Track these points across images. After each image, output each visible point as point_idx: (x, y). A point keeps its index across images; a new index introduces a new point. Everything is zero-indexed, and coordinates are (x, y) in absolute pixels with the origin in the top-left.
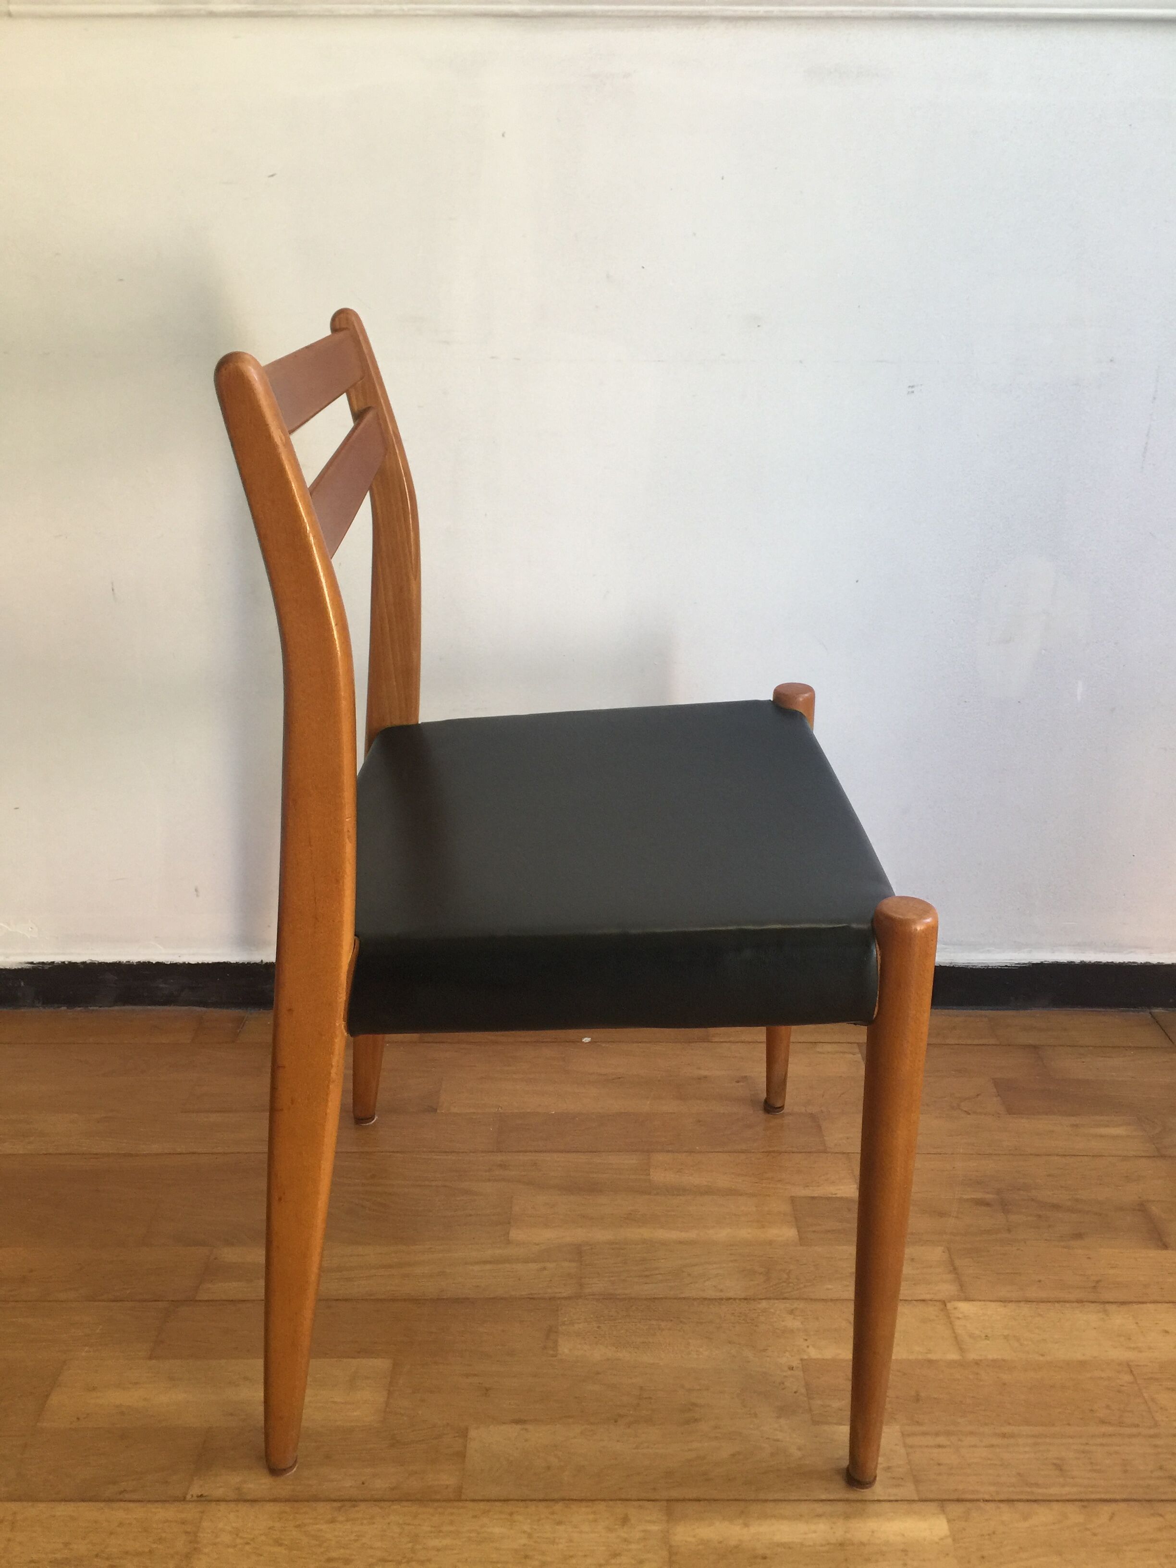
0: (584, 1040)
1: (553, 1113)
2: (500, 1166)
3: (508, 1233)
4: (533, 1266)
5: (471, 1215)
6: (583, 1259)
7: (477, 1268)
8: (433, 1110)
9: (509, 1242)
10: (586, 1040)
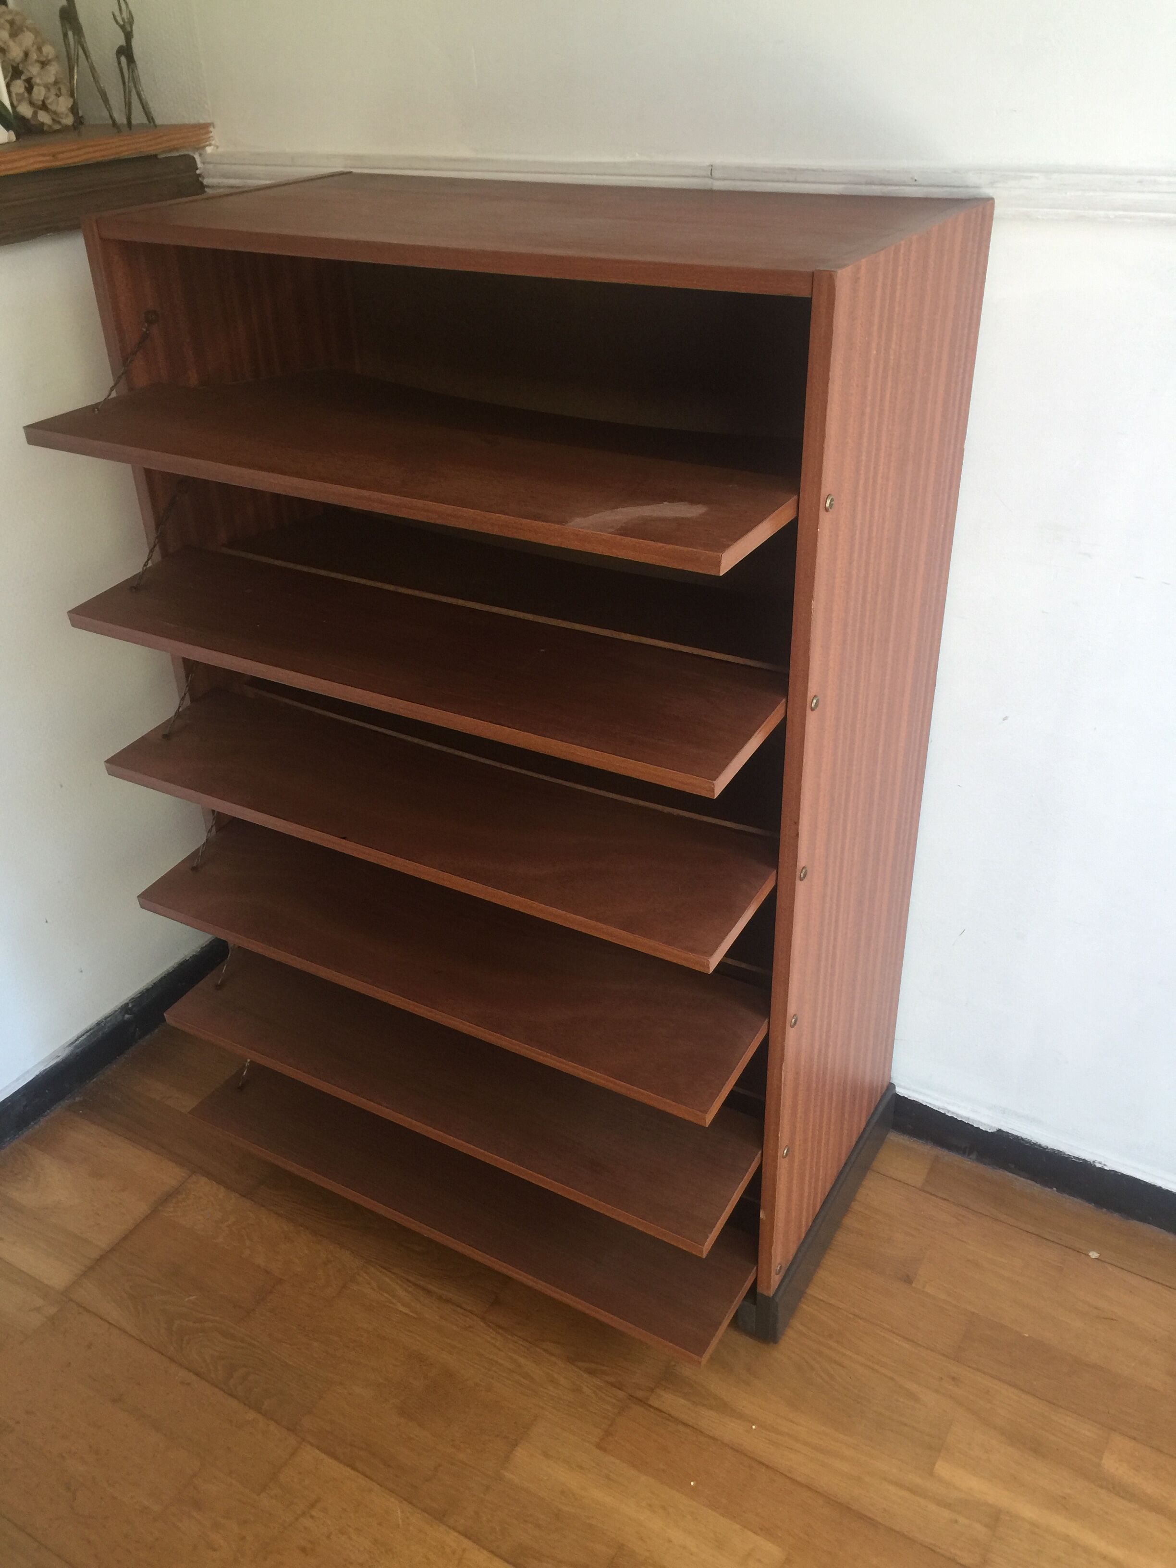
0: (1091, 1254)
1: (1027, 1335)
2: (953, 1378)
3: (934, 1464)
4: (947, 1514)
5: (906, 1425)
6: (997, 1528)
7: (892, 1488)
8: (908, 1280)
9: (931, 1473)
10: (1094, 1255)
